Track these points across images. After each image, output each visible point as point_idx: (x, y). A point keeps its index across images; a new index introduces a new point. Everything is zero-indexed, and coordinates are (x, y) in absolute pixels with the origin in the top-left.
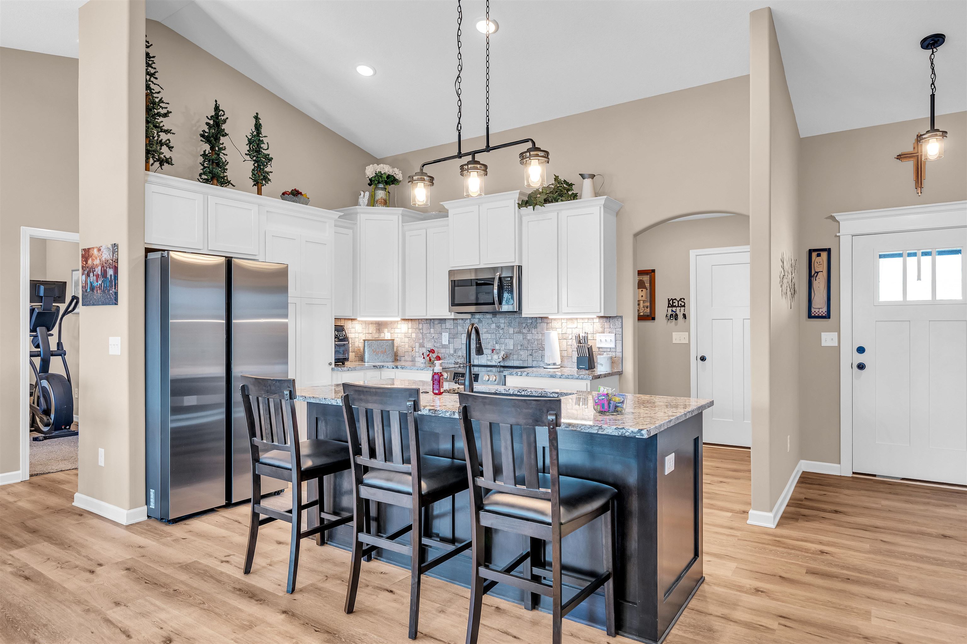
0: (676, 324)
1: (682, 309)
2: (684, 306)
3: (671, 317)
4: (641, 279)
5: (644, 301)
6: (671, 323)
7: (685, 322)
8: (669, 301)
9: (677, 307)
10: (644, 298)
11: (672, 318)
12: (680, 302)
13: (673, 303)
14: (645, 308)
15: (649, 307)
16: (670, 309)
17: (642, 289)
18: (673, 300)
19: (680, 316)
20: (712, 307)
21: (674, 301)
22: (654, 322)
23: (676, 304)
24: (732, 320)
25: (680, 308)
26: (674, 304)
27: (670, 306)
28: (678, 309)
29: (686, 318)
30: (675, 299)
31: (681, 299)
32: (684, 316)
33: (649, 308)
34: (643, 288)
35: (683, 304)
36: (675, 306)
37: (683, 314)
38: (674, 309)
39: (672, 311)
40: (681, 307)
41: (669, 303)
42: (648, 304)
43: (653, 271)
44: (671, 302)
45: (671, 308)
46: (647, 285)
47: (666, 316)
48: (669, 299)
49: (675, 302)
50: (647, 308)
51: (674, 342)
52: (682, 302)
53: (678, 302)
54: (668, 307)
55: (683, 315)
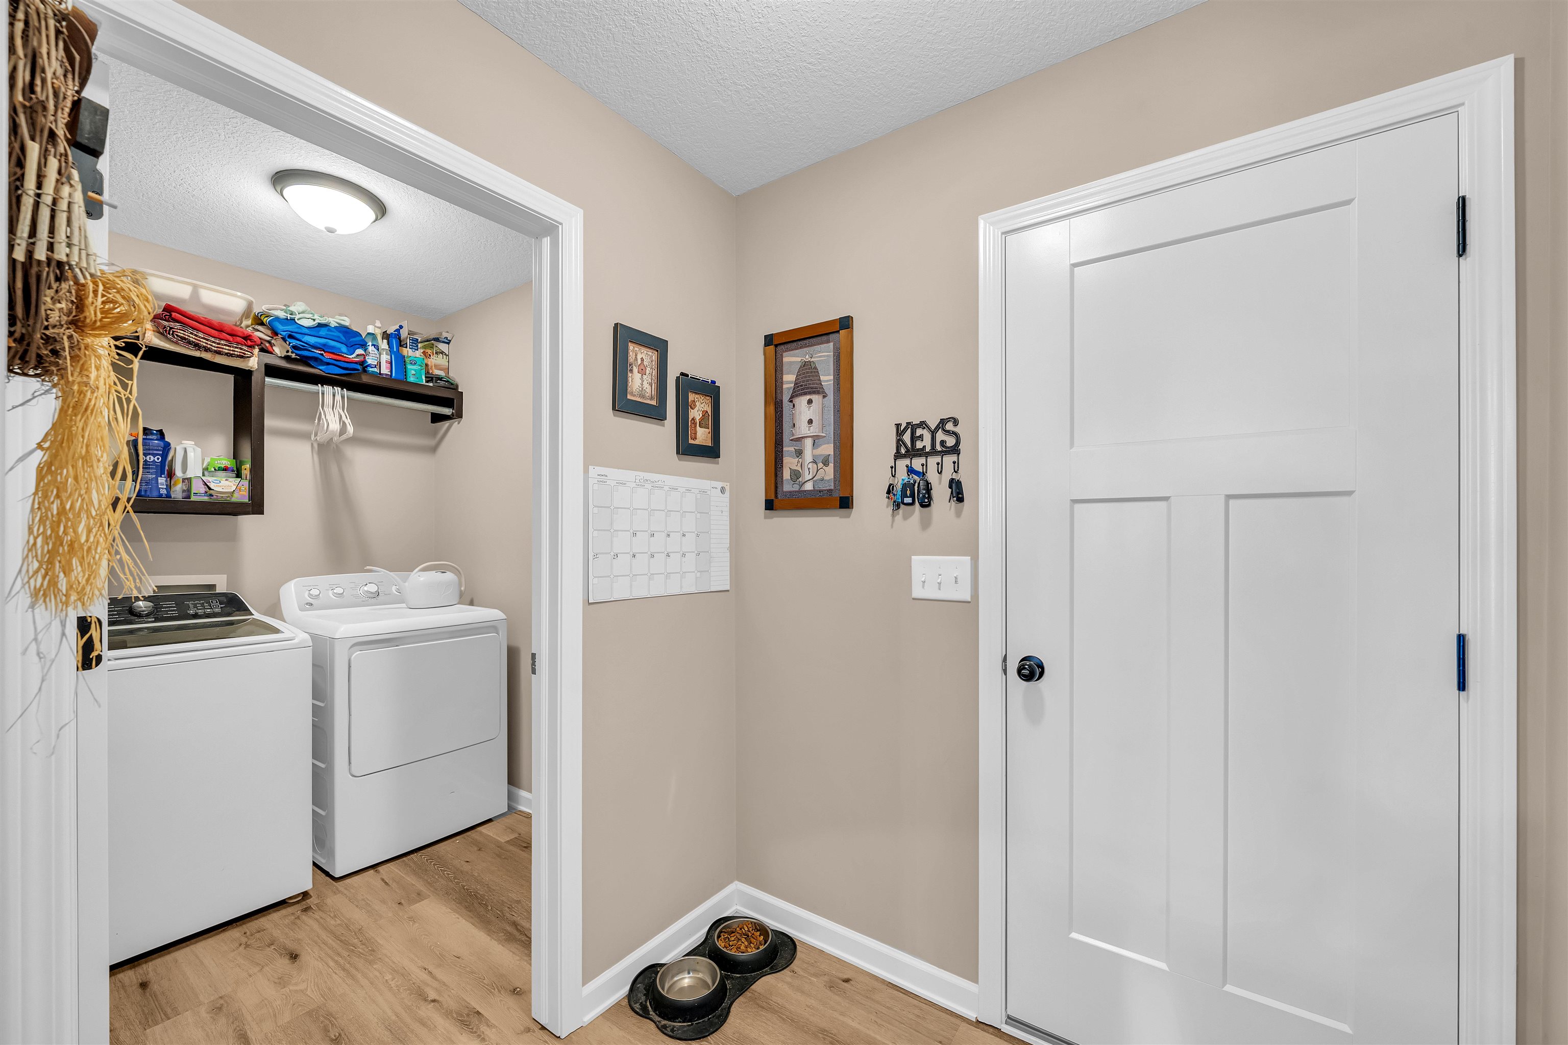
0: (925, 524)
1: (949, 460)
2: (955, 450)
3: (904, 495)
4: (807, 358)
5: (816, 440)
6: (905, 518)
7: (958, 514)
8: (900, 433)
9: (927, 455)
10: (814, 430)
11: (909, 500)
12: (940, 436)
13: (914, 439)
14: (820, 465)
15: (831, 459)
16: (902, 464)
17: (808, 397)
18: (913, 427)
19: (940, 492)
20: (1072, 445)
21: (919, 432)
22: (849, 516)
23: (926, 443)
24: (1163, 504)
25: (938, 459)
26: (919, 445)
27: (903, 451)
28: (933, 461)
29: (960, 500)
30: (923, 424)
31: (943, 422)
32: (957, 492)
33: (831, 465)
34: (814, 393)
35: (951, 442)
36: (921, 453)
37: (952, 481)
38: (917, 463)
39: (911, 471)
40: (943, 453)
41: (900, 442)
42: (828, 449)
43: (846, 323)
44: (907, 437)
45: (907, 461)
46: (827, 379)
47: (889, 492)
48: (898, 426)
49: (921, 437)
50: (826, 463)
51: (917, 592)
52: (948, 432)
53: (933, 433)
54: (898, 456)
55: (950, 487)
